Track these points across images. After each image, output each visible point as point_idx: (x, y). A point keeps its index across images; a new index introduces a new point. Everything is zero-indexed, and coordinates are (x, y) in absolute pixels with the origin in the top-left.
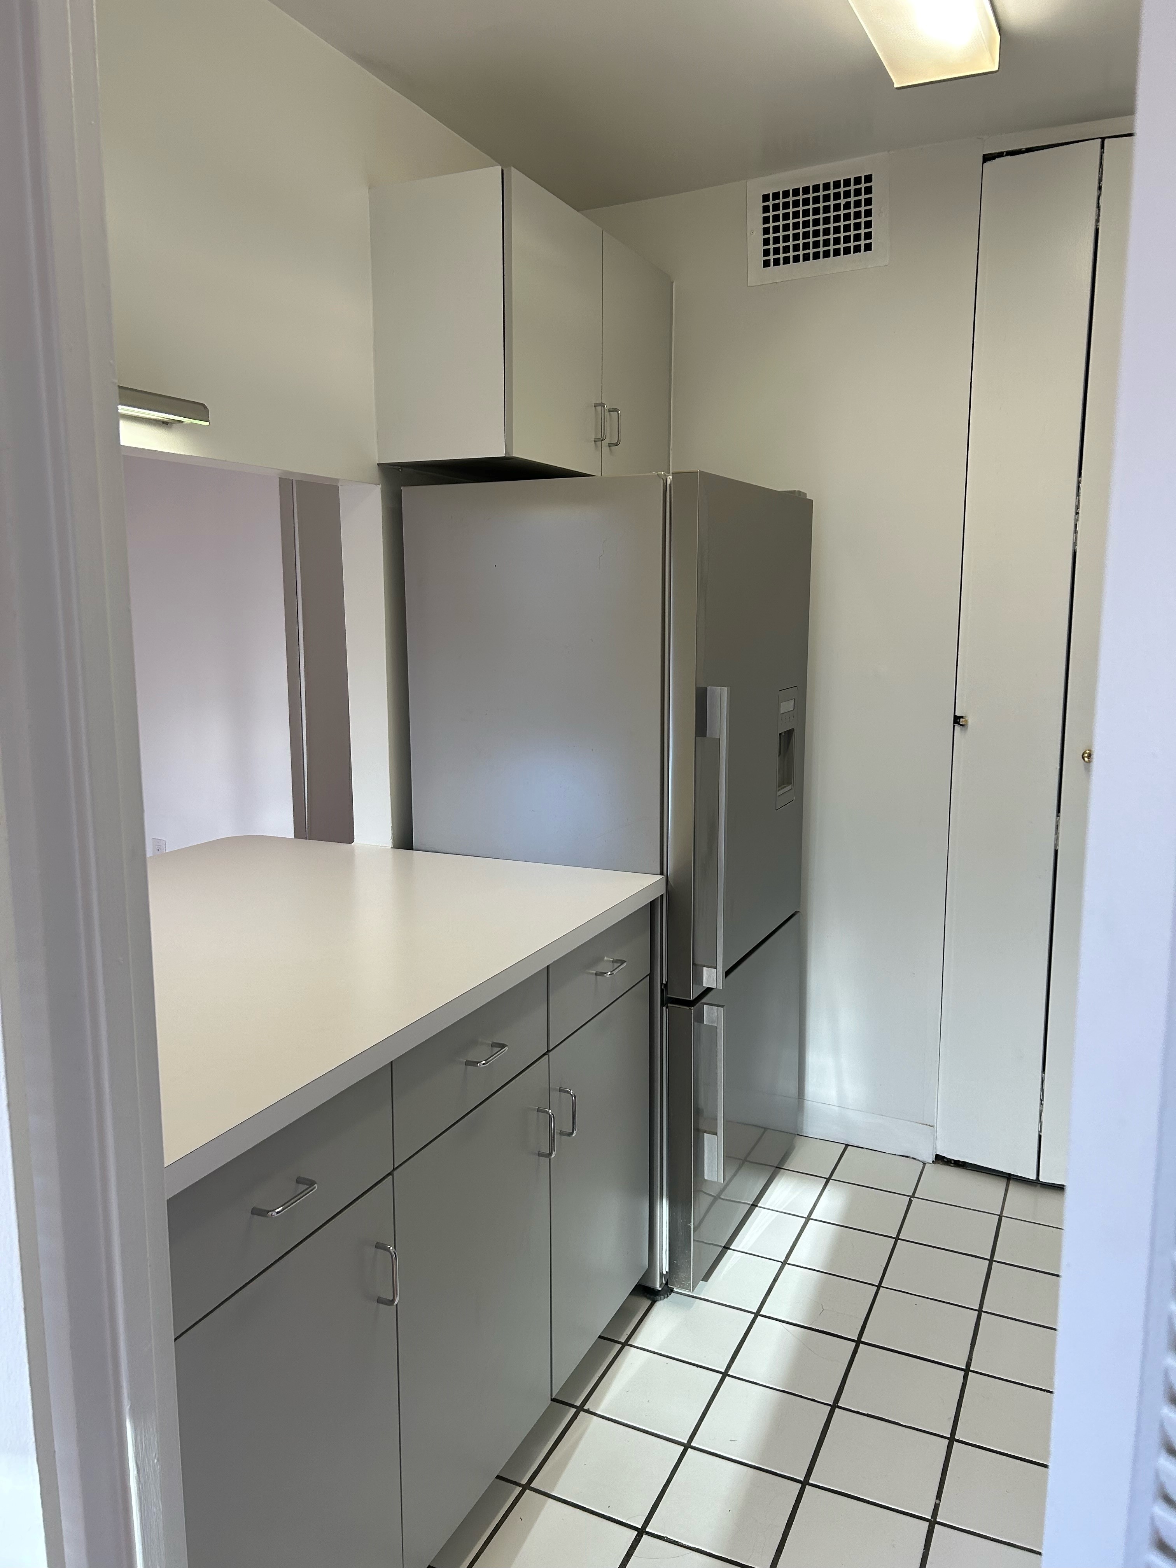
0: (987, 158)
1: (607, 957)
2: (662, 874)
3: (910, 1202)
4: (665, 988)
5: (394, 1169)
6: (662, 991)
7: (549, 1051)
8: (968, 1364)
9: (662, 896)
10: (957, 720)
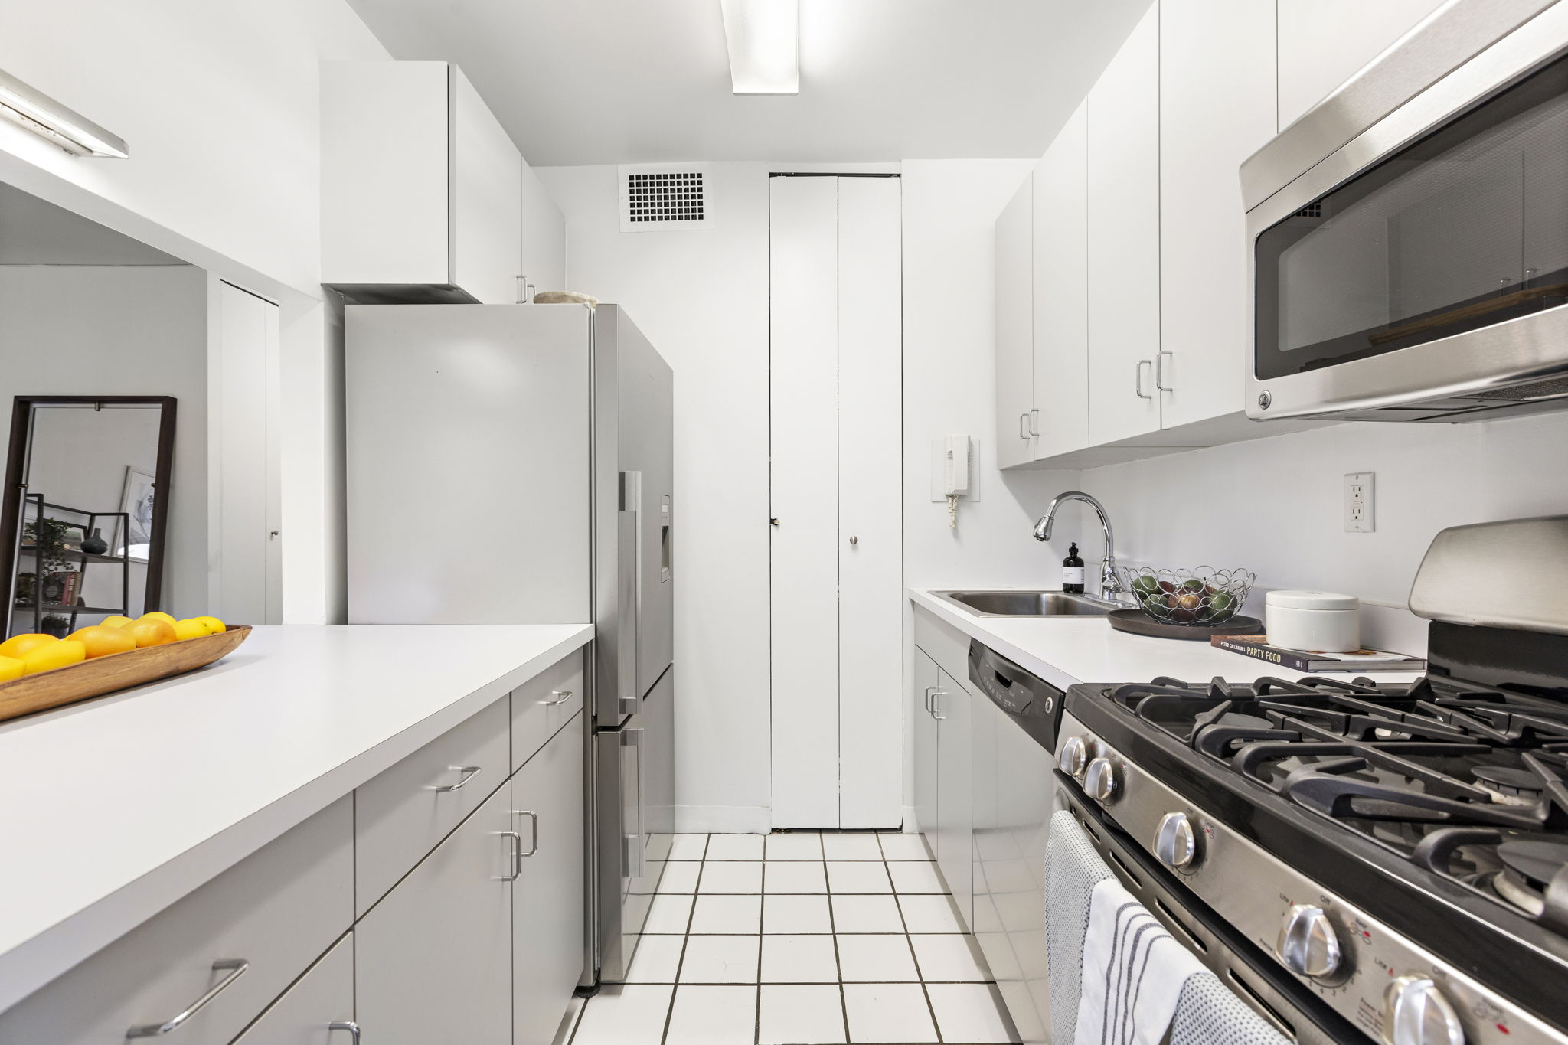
0: (772, 175)
1: (555, 690)
2: (591, 622)
3: (764, 865)
4: (595, 718)
5: (356, 922)
6: (592, 722)
7: (511, 776)
8: (840, 978)
9: (591, 641)
10: (772, 522)
